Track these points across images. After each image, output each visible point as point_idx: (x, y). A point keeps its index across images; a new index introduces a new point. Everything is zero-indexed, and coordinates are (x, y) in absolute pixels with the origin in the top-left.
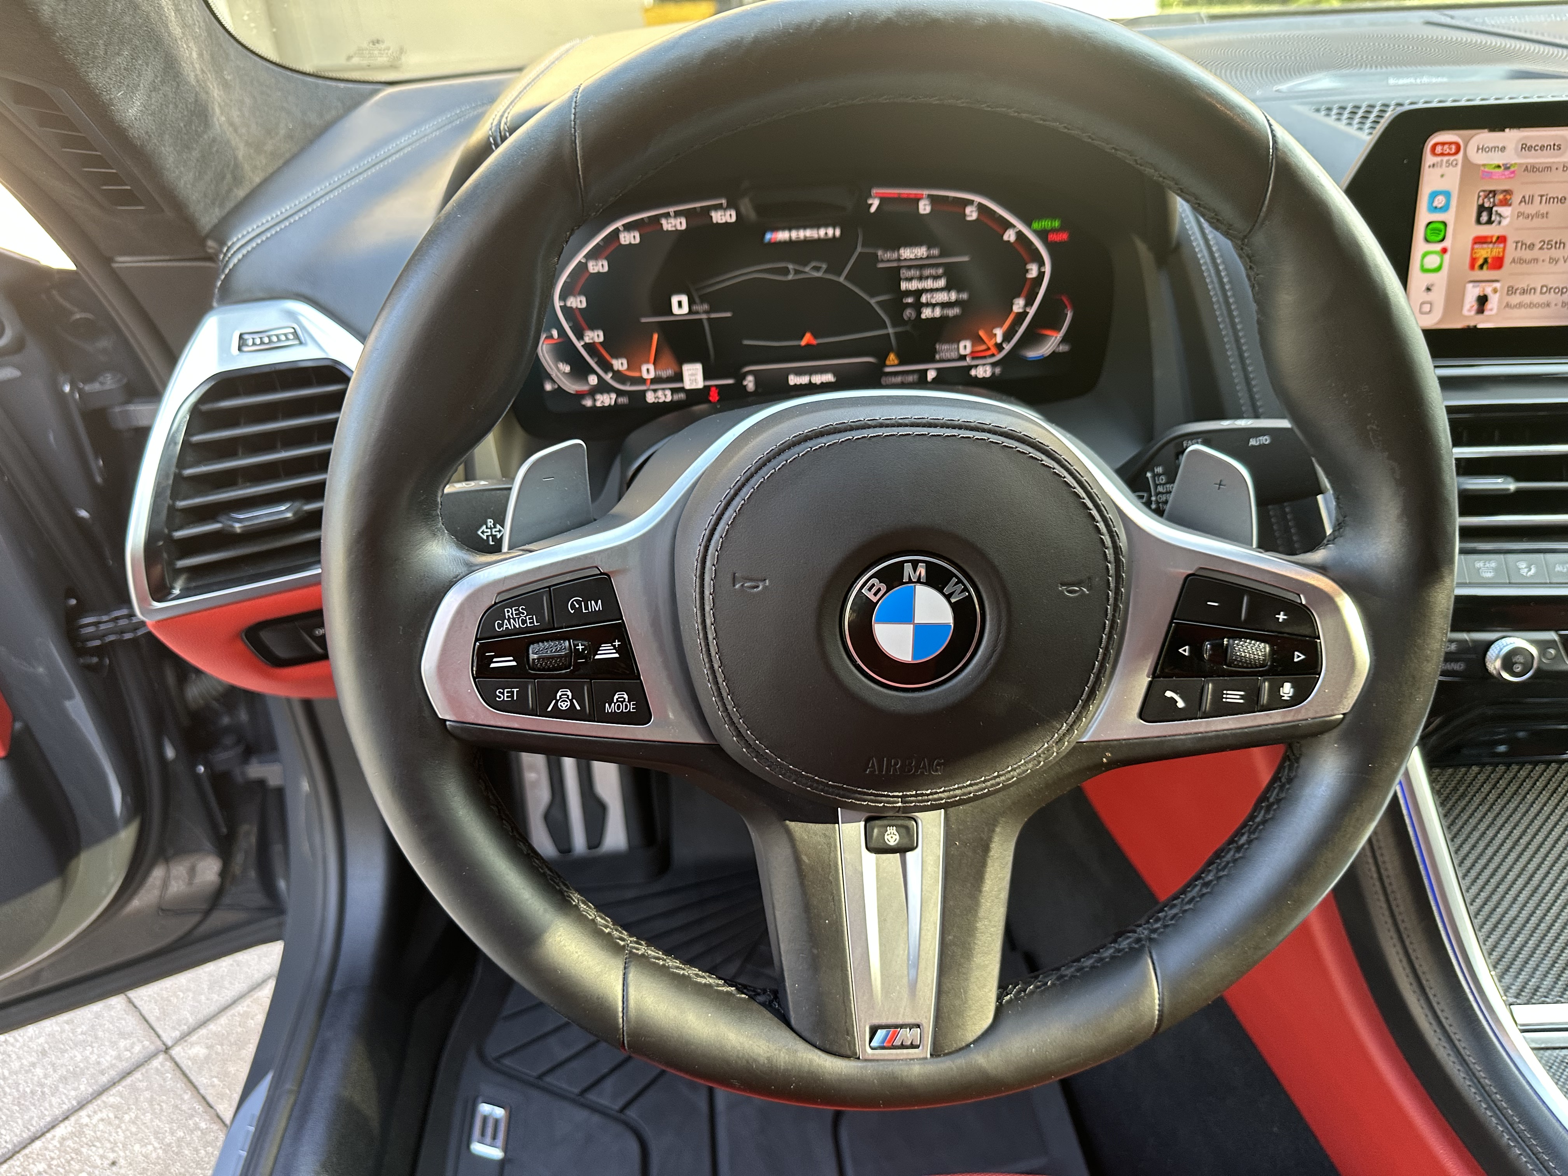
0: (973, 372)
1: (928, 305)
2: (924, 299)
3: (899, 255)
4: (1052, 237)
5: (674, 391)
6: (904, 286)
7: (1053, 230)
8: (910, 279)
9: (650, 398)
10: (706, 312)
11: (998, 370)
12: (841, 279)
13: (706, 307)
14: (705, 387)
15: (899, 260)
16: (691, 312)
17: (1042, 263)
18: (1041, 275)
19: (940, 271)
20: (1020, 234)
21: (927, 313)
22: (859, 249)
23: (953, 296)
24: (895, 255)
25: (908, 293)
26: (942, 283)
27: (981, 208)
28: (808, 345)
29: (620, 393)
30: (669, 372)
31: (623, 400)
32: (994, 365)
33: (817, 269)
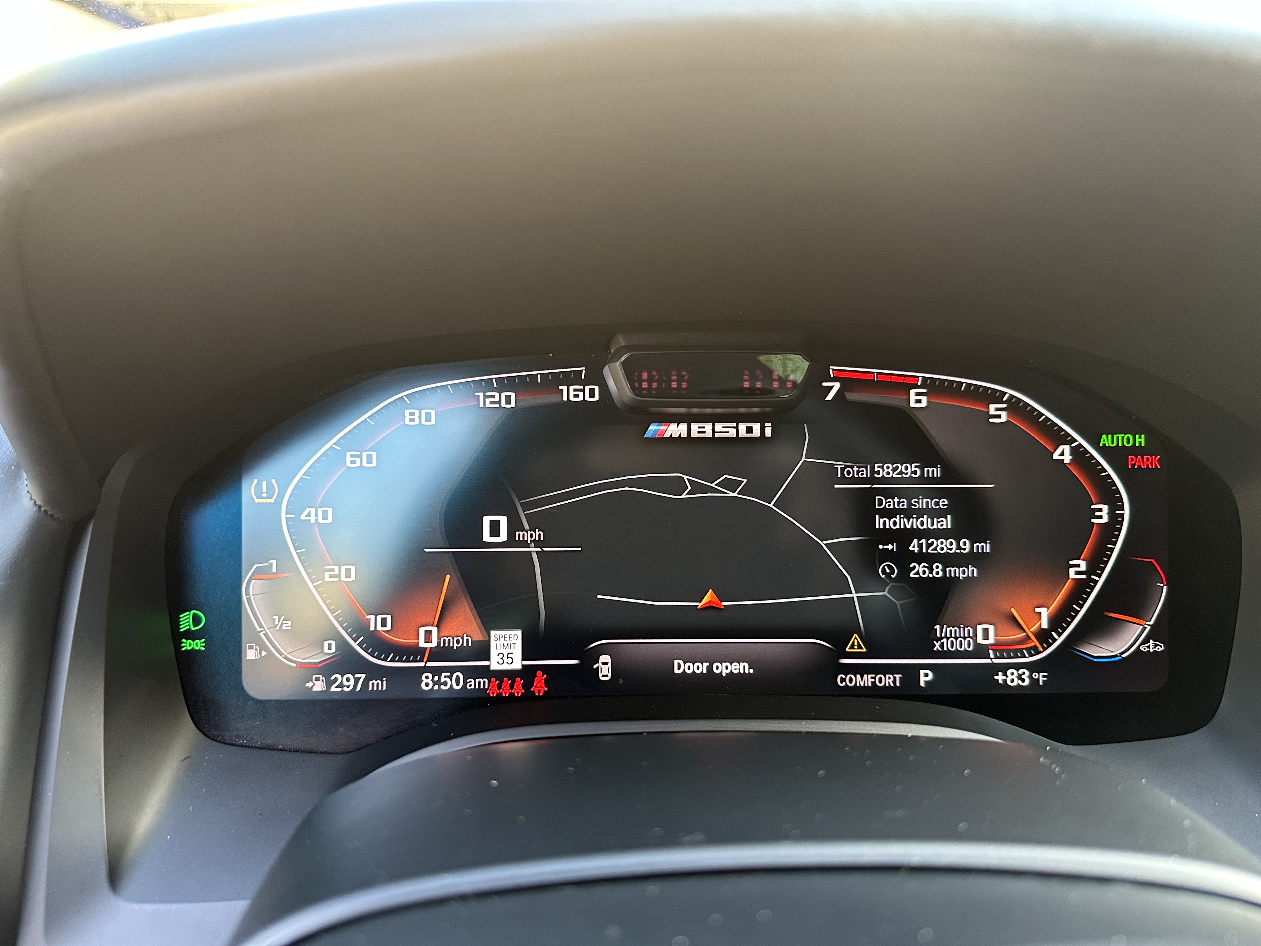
0: (1000, 678)
1: (921, 557)
2: (914, 547)
3: (873, 472)
4: (1134, 461)
5: (469, 673)
6: (879, 522)
7: (1135, 450)
8: (890, 514)
9: (427, 682)
10: (537, 543)
11: (1041, 677)
12: (771, 505)
13: (538, 534)
14: (524, 666)
15: (872, 480)
16: (511, 541)
17: (1115, 503)
18: (1115, 520)
19: (944, 503)
20: (1078, 452)
21: (919, 570)
22: (803, 459)
23: (966, 546)
24: (865, 473)
25: (888, 535)
26: (947, 523)
27: (1014, 406)
28: (709, 608)
29: (374, 672)
30: (466, 640)
31: (378, 685)
32: (1032, 667)
33: (731, 485)
